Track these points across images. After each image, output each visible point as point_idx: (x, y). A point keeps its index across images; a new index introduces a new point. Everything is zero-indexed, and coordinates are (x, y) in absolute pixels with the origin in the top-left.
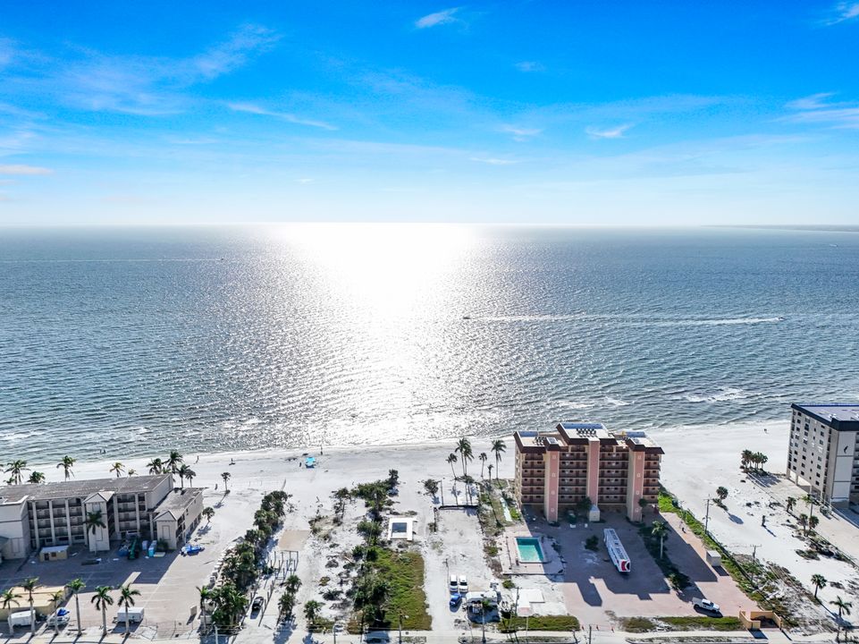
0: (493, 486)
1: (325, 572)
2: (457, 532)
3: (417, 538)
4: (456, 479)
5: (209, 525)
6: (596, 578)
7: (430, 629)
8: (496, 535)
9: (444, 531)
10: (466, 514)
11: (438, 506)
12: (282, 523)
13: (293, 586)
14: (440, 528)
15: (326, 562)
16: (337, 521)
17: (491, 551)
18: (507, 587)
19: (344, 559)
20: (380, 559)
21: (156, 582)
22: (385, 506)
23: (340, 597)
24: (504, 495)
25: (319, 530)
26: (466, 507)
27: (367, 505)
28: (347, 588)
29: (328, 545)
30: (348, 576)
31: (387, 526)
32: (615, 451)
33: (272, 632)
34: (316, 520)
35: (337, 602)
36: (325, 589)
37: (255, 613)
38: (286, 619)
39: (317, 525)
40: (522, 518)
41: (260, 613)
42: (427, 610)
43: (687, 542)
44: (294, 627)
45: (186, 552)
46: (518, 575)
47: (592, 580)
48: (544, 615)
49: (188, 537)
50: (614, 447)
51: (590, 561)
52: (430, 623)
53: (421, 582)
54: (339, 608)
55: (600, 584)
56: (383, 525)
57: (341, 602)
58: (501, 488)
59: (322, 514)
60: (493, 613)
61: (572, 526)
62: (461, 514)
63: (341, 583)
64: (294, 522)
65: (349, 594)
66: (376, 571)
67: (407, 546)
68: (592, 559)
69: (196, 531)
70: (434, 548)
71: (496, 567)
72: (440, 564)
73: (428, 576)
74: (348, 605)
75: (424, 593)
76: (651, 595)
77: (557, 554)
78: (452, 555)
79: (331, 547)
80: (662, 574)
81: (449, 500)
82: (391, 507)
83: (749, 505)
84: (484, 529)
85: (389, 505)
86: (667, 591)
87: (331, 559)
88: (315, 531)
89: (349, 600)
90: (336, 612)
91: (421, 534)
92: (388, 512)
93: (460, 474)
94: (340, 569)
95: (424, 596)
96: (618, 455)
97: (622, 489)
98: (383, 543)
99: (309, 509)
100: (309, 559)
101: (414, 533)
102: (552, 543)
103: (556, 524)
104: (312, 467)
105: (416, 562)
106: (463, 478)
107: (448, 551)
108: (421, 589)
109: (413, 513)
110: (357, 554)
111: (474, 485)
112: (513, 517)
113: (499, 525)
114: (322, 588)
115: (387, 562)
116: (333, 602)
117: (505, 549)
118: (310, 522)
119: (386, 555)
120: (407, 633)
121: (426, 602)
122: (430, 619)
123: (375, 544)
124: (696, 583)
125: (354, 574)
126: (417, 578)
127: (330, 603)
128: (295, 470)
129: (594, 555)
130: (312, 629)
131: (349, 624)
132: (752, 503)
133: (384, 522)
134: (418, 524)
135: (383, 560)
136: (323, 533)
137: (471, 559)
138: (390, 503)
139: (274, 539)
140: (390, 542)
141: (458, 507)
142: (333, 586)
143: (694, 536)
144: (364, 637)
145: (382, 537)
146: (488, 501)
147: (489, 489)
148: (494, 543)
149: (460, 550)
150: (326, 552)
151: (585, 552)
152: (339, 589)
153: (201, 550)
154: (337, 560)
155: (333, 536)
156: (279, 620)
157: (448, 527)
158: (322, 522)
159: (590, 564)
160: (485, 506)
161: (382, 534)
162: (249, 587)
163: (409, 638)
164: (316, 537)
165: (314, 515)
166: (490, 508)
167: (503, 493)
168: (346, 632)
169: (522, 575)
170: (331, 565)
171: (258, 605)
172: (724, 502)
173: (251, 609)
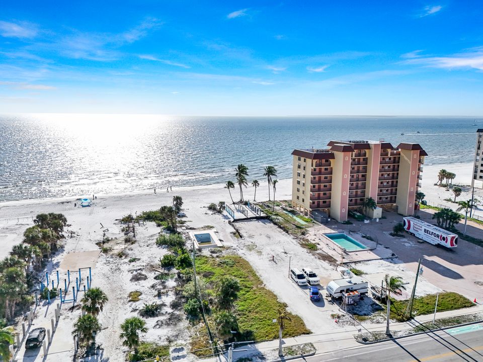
0: (270, 205)
1: (133, 287)
3: (227, 244)
4: (234, 204)
8: (303, 234)
9: (252, 236)
10: (261, 223)
11: (231, 220)
12: (62, 247)
13: (94, 303)
14: (245, 234)
15: (130, 276)
16: (129, 241)
19: (152, 271)
22: (179, 225)
23: (163, 311)
24: (285, 209)
25: (111, 250)
26: (257, 218)
27: (159, 226)
28: (169, 300)
29: (127, 260)
30: (165, 287)
31: (189, 238)
34: (104, 242)
35: (161, 318)
36: (140, 305)
37: (30, 353)
39: (106, 246)
40: (315, 221)
41: (42, 352)
42: (287, 309)
46: (355, 263)
47: (429, 258)
53: (259, 281)
54: (168, 325)
56: (184, 238)
57: (168, 316)
58: (278, 206)
59: (109, 235)
61: (365, 222)
62: (257, 223)
63: (159, 295)
65: (175, 306)
67: (220, 251)
68: (407, 243)
70: (250, 250)
71: (326, 258)
72: (267, 262)
74: (179, 319)
75: (271, 292)
77: (375, 243)
79: (131, 261)
82: (185, 225)
87: (135, 273)
88: (106, 251)
89: (177, 313)
90: (166, 332)
91: (229, 241)
92: (184, 228)
93: (237, 200)
94: (151, 281)
95: (273, 295)
97: (392, 190)
98: (192, 251)
99: (93, 234)
100: (107, 276)
101: (221, 241)
103: (348, 223)
105: (240, 263)
106: (240, 202)
107: (268, 252)
108: (264, 289)
109: (210, 227)
110: (167, 264)
111: (253, 206)
112: (307, 222)
113: (299, 227)
114: (134, 305)
115: (207, 267)
116: (156, 319)
117: (322, 244)
118: (97, 244)
119: (202, 261)
121: (280, 301)
122: (299, 320)
123: (184, 253)
125: (171, 283)
126: (252, 278)
127: (153, 320)
129: (404, 240)
131: (192, 344)
133: (184, 235)
134: (221, 234)
136: (116, 252)
138: (183, 223)
139: (54, 262)
140: (200, 250)
141: (249, 219)
144: (223, 359)
145: (190, 247)
146: (274, 212)
148: (306, 240)
150: (126, 267)
152: (158, 302)
154: (143, 273)
155: (129, 253)
158: (112, 243)
159: (411, 247)
160: (274, 217)
161: (188, 245)
162: (20, 319)
164: (109, 255)
165: (100, 238)
167: (283, 208)
168: (192, 356)
169: (360, 262)
170: (137, 278)
171: (36, 339)
173: (23, 349)
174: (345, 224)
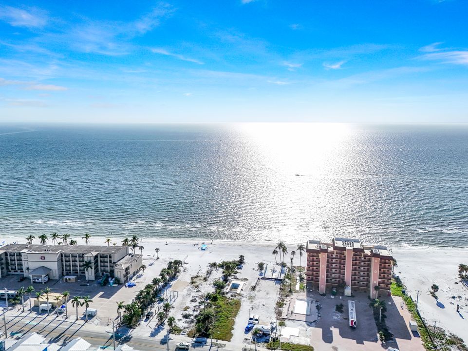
0: (296, 270)
1: (188, 304)
2: (265, 293)
3: (242, 293)
4: (277, 264)
5: (143, 274)
6: (335, 327)
7: (229, 341)
8: (286, 296)
9: (259, 291)
10: (275, 283)
11: (260, 277)
12: (177, 277)
13: (167, 308)
14: (257, 289)
15: (191, 299)
16: (205, 279)
17: (280, 305)
18: (280, 325)
19: (200, 298)
20: (219, 301)
21: (109, 298)
22: (232, 274)
23: (190, 318)
24: (300, 276)
25: (195, 282)
26: (276, 279)
27: (223, 273)
28: (196, 313)
29: (196, 290)
30: (199, 308)
31: (229, 285)
32: (363, 256)
33: (151, 330)
34: (195, 277)
35: (188, 320)
36: (185, 313)
37: (147, 320)
38: (161, 325)
39: (195, 280)
40: (305, 289)
41: (149, 320)
42: (232, 331)
43: (401, 315)
44: (163, 329)
45: (127, 286)
46: (289, 319)
47: (332, 329)
48: (295, 343)
49: (131, 279)
50: (362, 254)
51: (336, 318)
52: (231, 338)
53: (235, 316)
54: (188, 323)
55: (335, 331)
56: (227, 284)
57: (191, 320)
58: (300, 272)
59: (200, 274)
60: (267, 338)
61: (332, 297)
62: (272, 283)
63: (194, 311)
64: (184, 277)
65: (196, 317)
66: (214, 307)
67: (235, 296)
68: (338, 317)
69: (136, 276)
70: (249, 299)
71: (279, 313)
72: (249, 308)
73: (240, 313)
74: (193, 322)
75: (234, 322)
76: (364, 342)
77: (317, 311)
78: (258, 304)
79: (197, 292)
80: (376, 331)
81: (268, 274)
82: (236, 275)
83: (454, 298)
84: (281, 293)
85: (235, 274)
86: (376, 341)
87: (194, 298)
88: (192, 283)
89: (195, 320)
90: (186, 325)
91: (245, 291)
92: (233, 277)
94: (197, 304)
95: (233, 323)
96: (365, 258)
97: (367, 279)
98: (224, 293)
99: (194, 271)
100: (184, 297)
101: (242, 290)
102: (316, 305)
103: (324, 295)
104: (204, 250)
105: (237, 305)
106: (281, 264)
107: (256, 302)
108: (233, 320)
109: (246, 279)
110: (208, 297)
111: (286, 268)
112: (300, 288)
113: (290, 291)
115: (221, 303)
116: (187, 320)
117: (288, 305)
118: (191, 278)
119: (223, 299)
120: (217, 341)
121: (233, 327)
122: (232, 335)
123: (219, 293)
124: (396, 339)
125: (202, 307)
126: (234, 314)
127: (185, 320)
128: (195, 251)
129: (339, 314)
130: (170, 331)
131: (190, 332)
132: (456, 297)
133: (228, 282)
134: (246, 286)
135: (220, 302)
136: (196, 284)
137: (267, 307)
138: (236, 273)
139: (171, 284)
140: (227, 293)
141: (271, 279)
142: (189, 312)
143: (408, 312)
144: (194, 339)
145: (225, 290)
146: (290, 277)
147: (294, 271)
148: (283, 300)
149: (264, 302)
150: (193, 294)
151: (335, 312)
152: (191, 313)
153: (135, 285)
154: (197, 299)
155: (200, 286)
156: (157, 324)
157: (261, 289)
158: (198, 278)
159: (335, 319)
160: (287, 280)
161: (225, 289)
162: (149, 307)
163: (217, 344)
164: (192, 286)
165: (195, 274)
166: (289, 281)
167: (300, 275)
168: (186, 335)
169: (292, 320)
170: (193, 301)
171: (149, 315)
172: (436, 294)
173: (145, 318)
174: (321, 295)
